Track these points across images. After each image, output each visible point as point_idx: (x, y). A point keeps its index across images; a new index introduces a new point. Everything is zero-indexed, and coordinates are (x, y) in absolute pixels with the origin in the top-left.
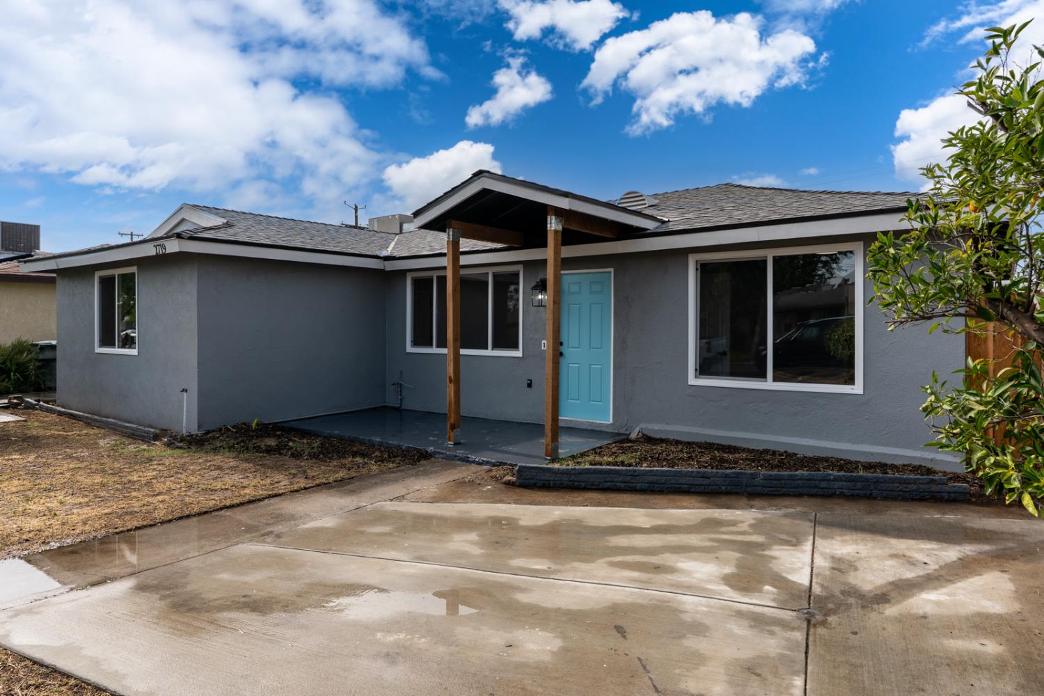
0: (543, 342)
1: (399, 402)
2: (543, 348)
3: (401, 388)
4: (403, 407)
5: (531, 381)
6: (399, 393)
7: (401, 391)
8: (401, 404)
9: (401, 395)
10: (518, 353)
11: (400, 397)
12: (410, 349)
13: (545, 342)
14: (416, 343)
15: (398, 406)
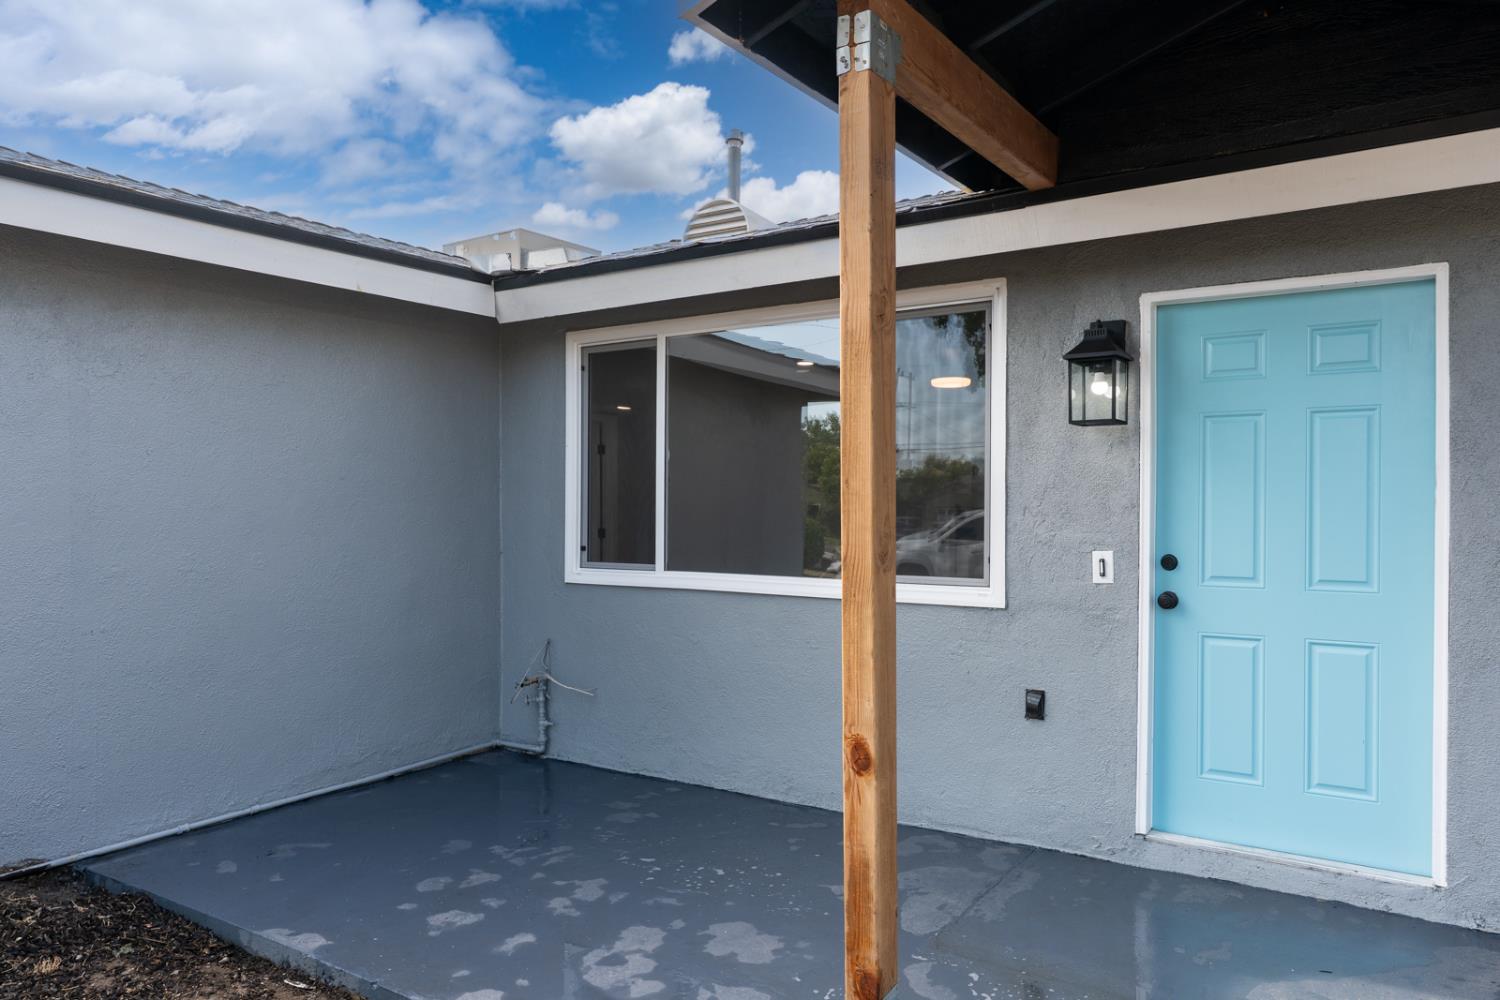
0: (1097, 555)
1: (542, 738)
2: (1097, 579)
3: (546, 692)
4: (553, 754)
5: (1042, 694)
6: (542, 710)
7: (546, 701)
8: (547, 743)
9: (547, 716)
10: (990, 594)
11: (543, 723)
12: (576, 571)
13: (1108, 556)
14: (597, 551)
15: (539, 749)
